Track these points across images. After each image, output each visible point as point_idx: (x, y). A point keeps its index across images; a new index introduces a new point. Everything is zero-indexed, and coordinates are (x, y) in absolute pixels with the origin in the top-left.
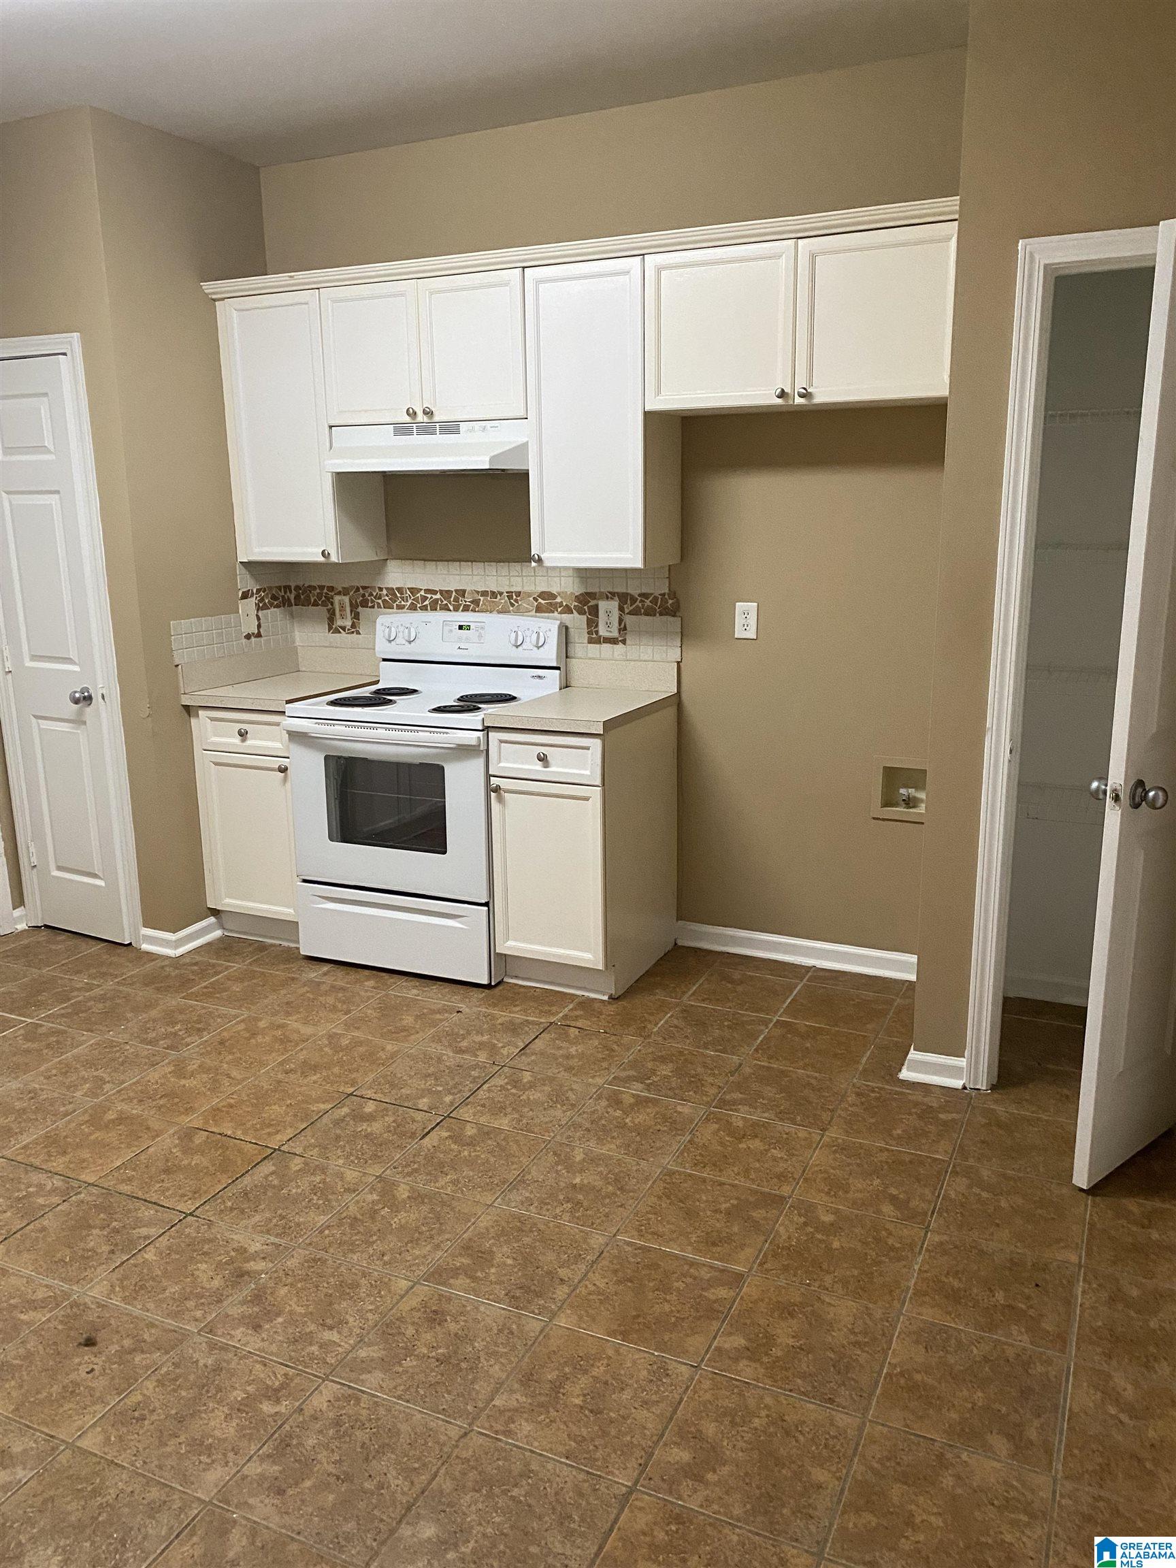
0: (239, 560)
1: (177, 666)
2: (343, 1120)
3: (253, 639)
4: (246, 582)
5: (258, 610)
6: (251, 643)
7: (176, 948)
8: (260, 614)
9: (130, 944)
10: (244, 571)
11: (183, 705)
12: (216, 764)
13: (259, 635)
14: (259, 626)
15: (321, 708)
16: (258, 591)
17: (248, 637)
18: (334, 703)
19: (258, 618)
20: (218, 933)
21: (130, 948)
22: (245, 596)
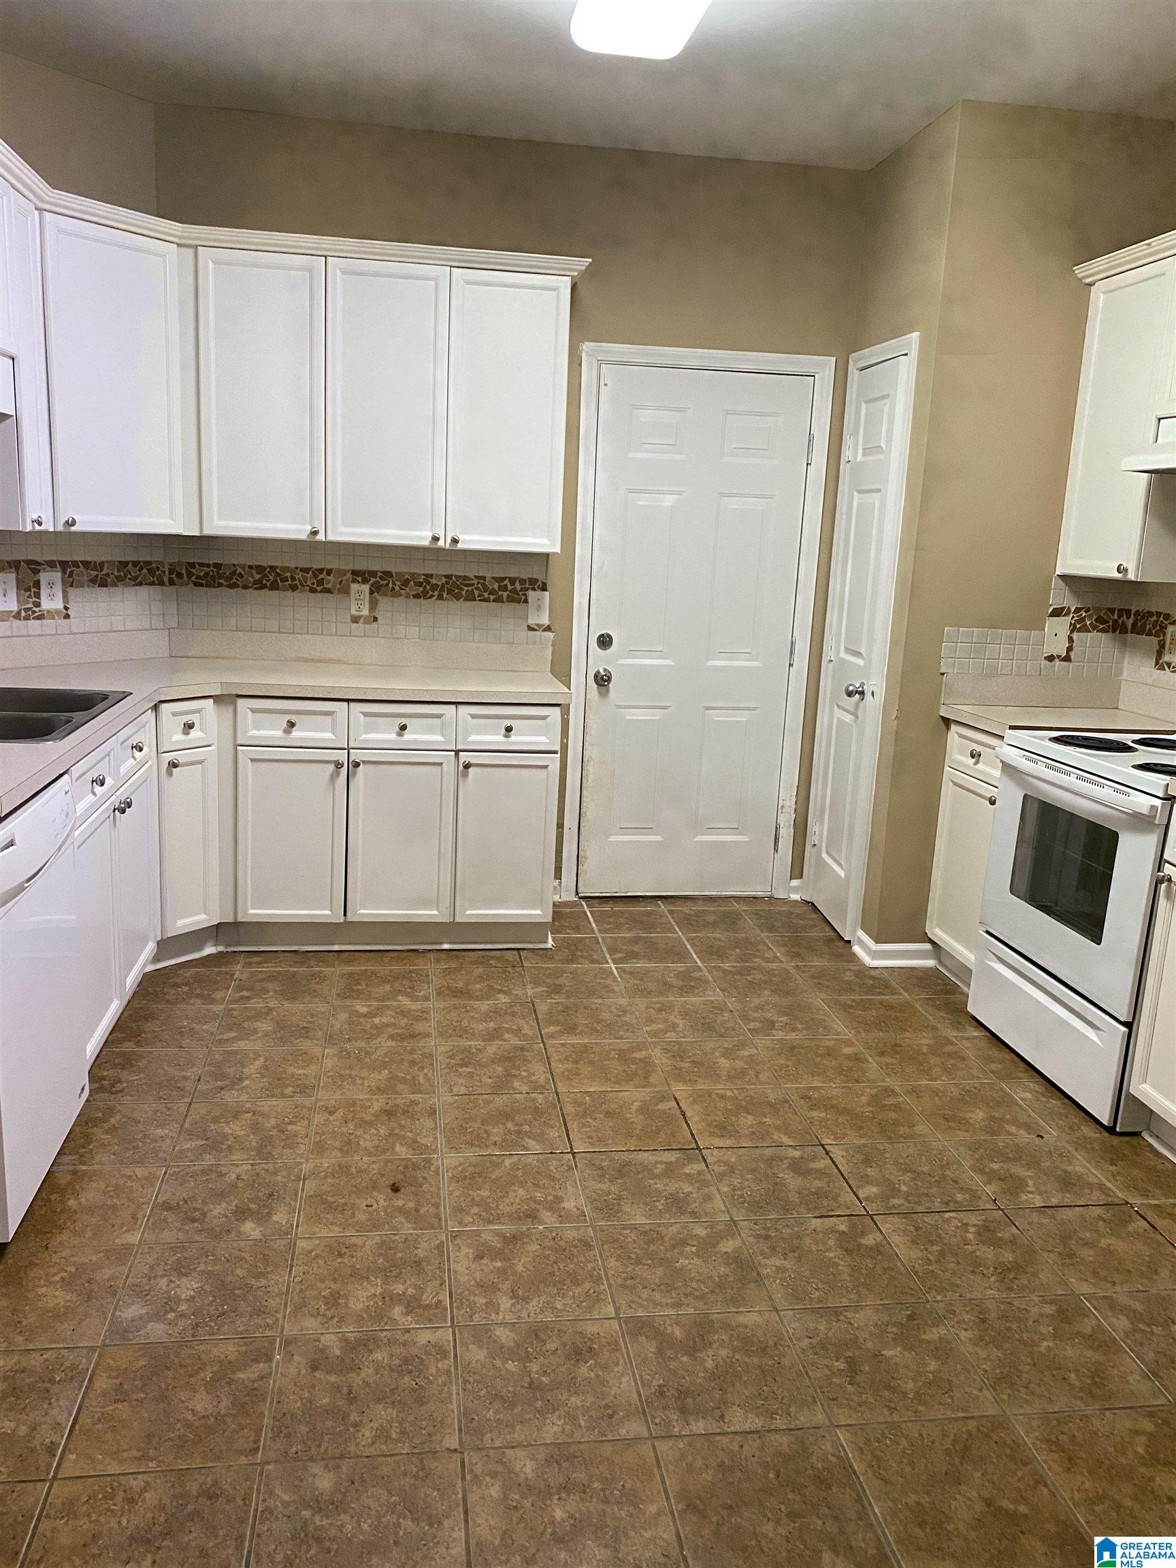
0: (1058, 572)
1: (943, 674)
2: (781, 1160)
3: (1057, 662)
4: (1060, 597)
5: (1072, 632)
6: (1054, 666)
7: (873, 958)
8: (1075, 636)
9: (849, 942)
10: (1062, 584)
11: (942, 717)
12: (955, 784)
13: (1067, 659)
14: (1070, 649)
15: (1042, 742)
16: (1078, 610)
17: (1051, 658)
18: (1056, 740)
19: (1071, 640)
20: (930, 963)
21: (847, 945)
22: (1057, 613)
